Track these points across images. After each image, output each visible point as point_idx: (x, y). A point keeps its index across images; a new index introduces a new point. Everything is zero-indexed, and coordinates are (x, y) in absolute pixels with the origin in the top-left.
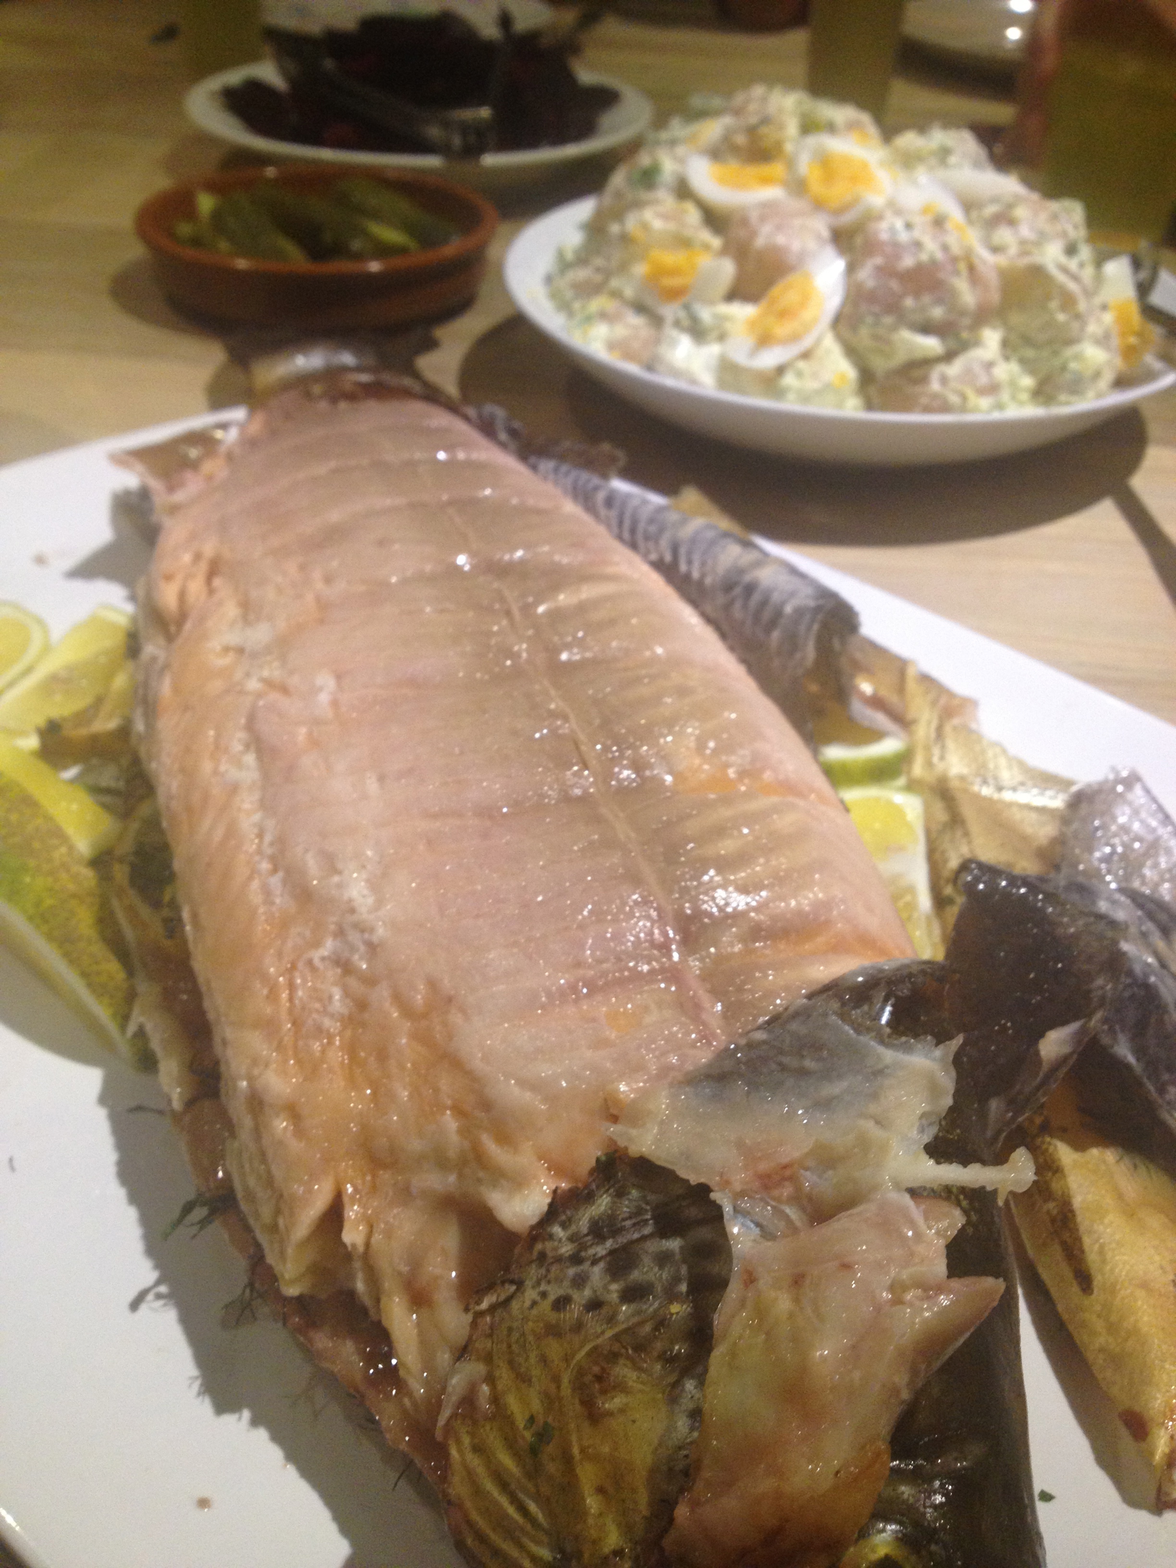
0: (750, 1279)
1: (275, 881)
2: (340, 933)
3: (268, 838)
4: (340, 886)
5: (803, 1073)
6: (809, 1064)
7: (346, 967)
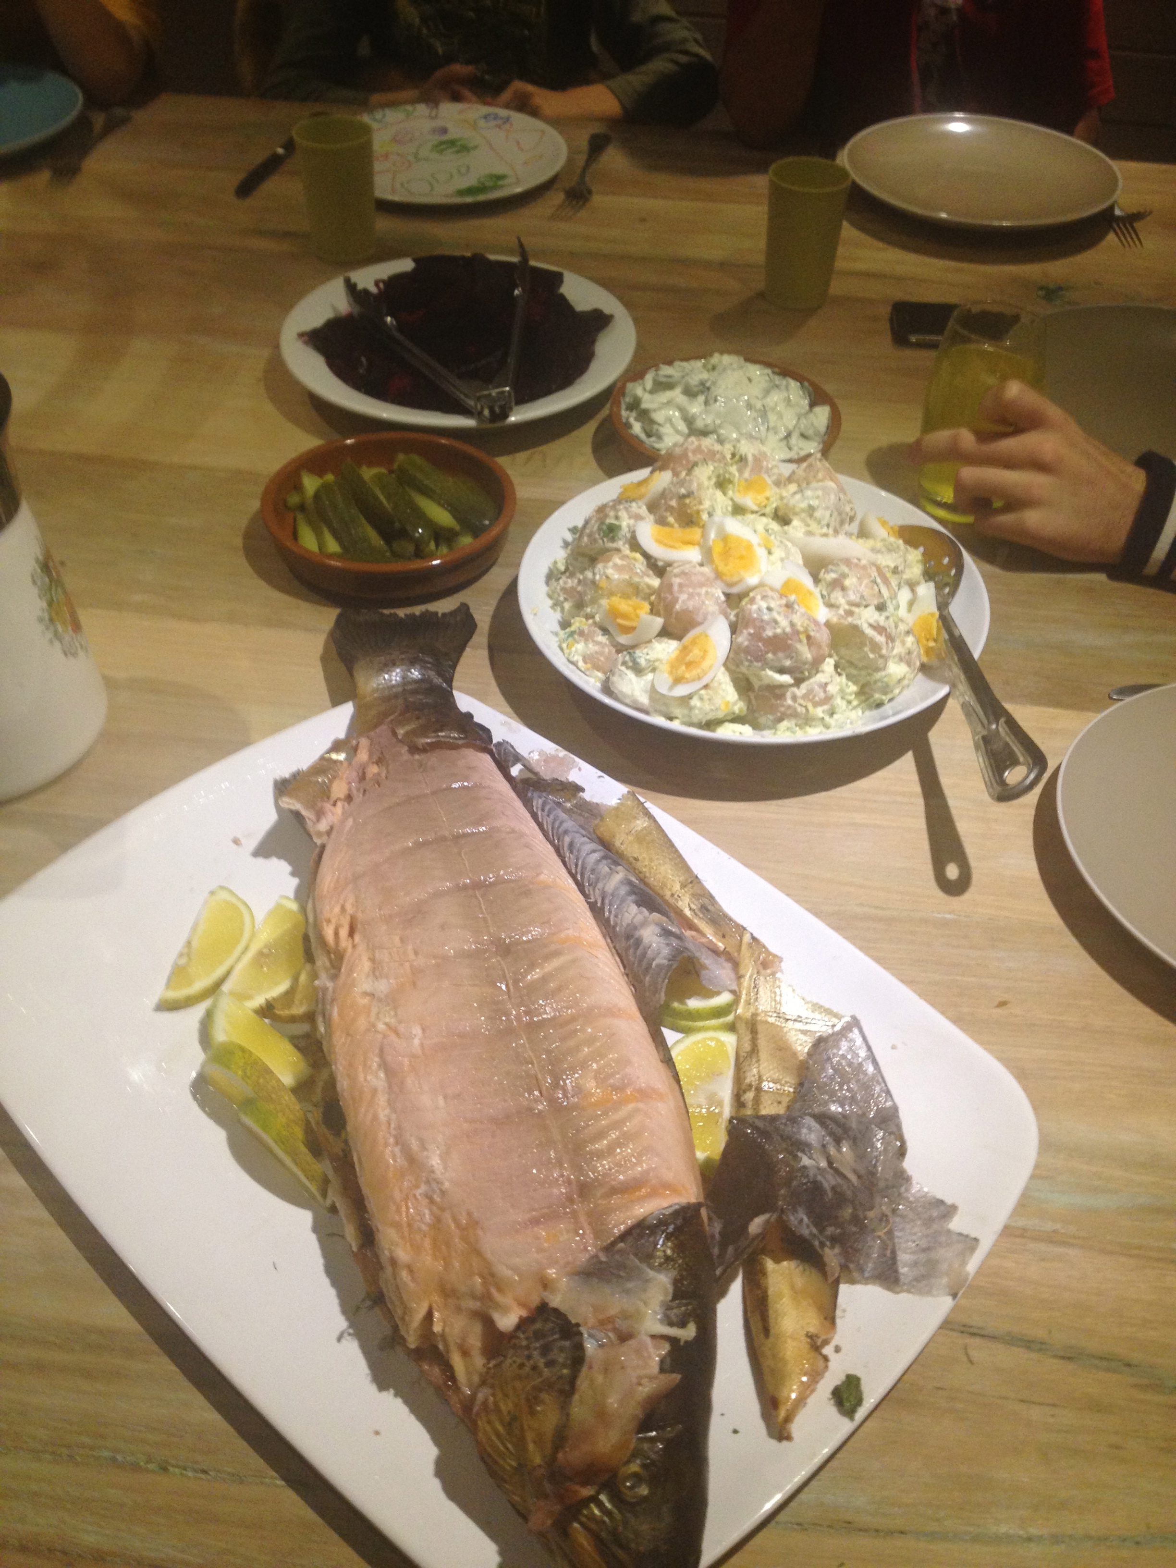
0: (590, 1367)
1: (397, 1150)
2: (428, 1182)
3: (393, 1126)
4: (427, 1157)
5: (620, 1277)
6: (622, 1274)
7: (431, 1201)
